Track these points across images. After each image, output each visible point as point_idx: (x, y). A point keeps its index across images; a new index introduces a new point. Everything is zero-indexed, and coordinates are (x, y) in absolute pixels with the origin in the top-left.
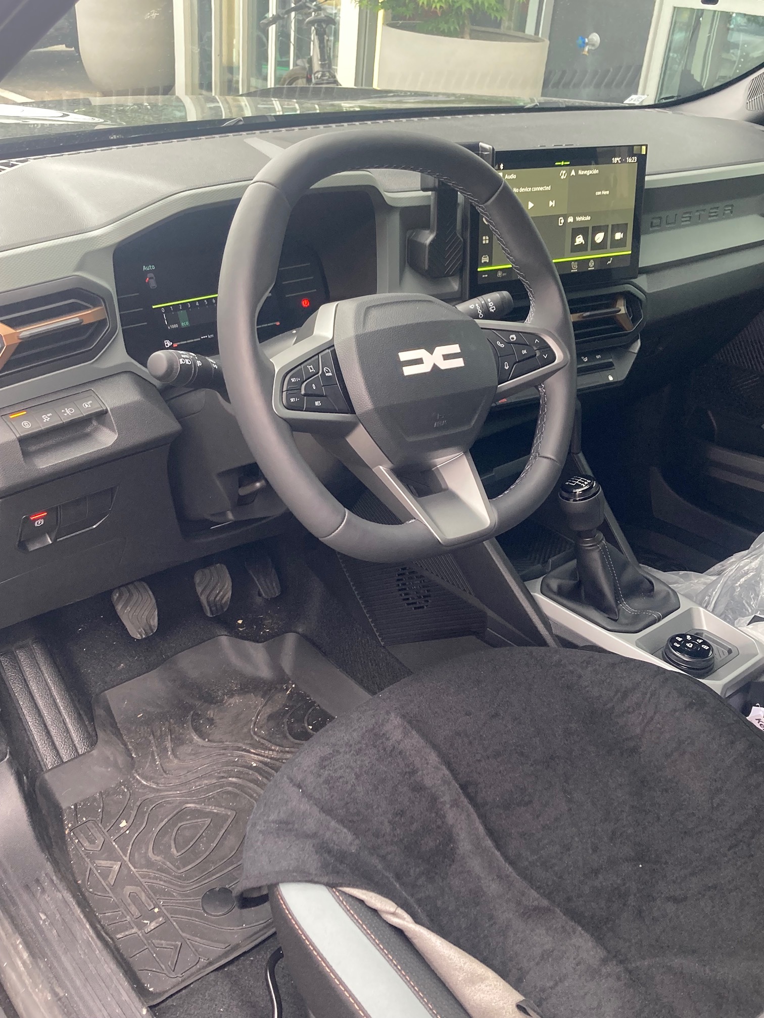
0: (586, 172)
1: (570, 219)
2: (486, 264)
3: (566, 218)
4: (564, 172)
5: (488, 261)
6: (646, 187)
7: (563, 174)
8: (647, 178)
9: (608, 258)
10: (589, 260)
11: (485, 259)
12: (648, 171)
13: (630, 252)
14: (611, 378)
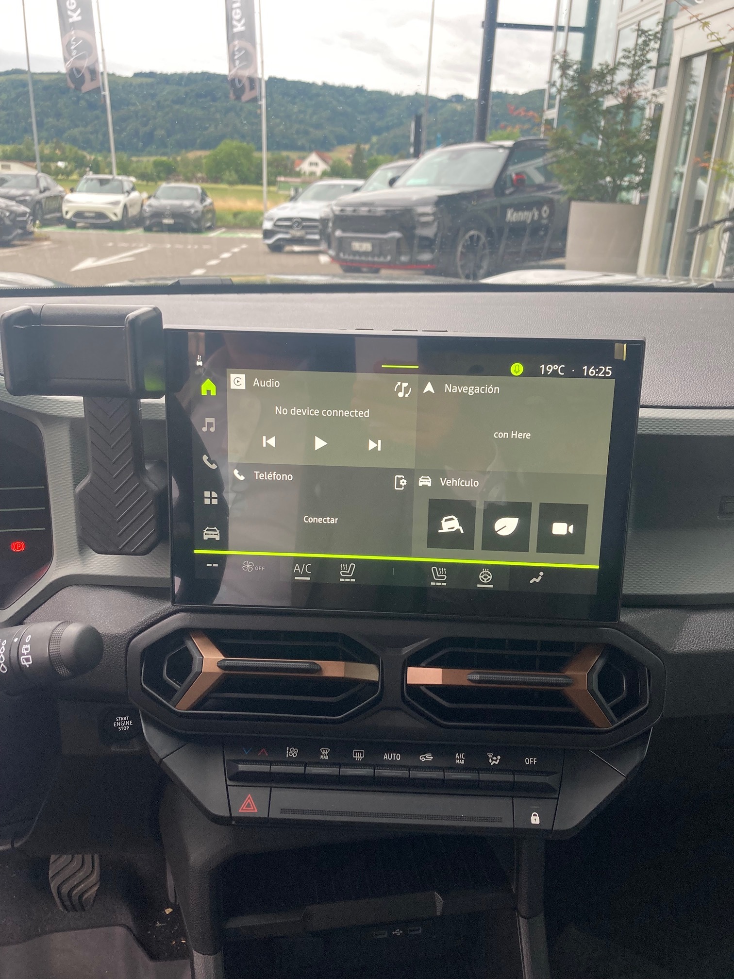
0: (464, 389)
1: (425, 482)
2: (211, 544)
3: (411, 475)
4: (405, 385)
5: (218, 538)
6: (639, 432)
7: (403, 389)
8: (643, 413)
9: (535, 571)
10: (480, 568)
11: (209, 534)
12: (645, 396)
13: (597, 567)
14: (535, 820)
